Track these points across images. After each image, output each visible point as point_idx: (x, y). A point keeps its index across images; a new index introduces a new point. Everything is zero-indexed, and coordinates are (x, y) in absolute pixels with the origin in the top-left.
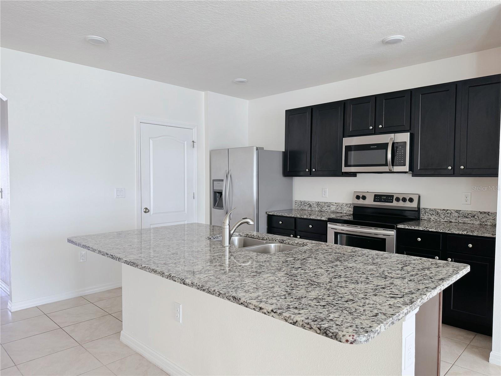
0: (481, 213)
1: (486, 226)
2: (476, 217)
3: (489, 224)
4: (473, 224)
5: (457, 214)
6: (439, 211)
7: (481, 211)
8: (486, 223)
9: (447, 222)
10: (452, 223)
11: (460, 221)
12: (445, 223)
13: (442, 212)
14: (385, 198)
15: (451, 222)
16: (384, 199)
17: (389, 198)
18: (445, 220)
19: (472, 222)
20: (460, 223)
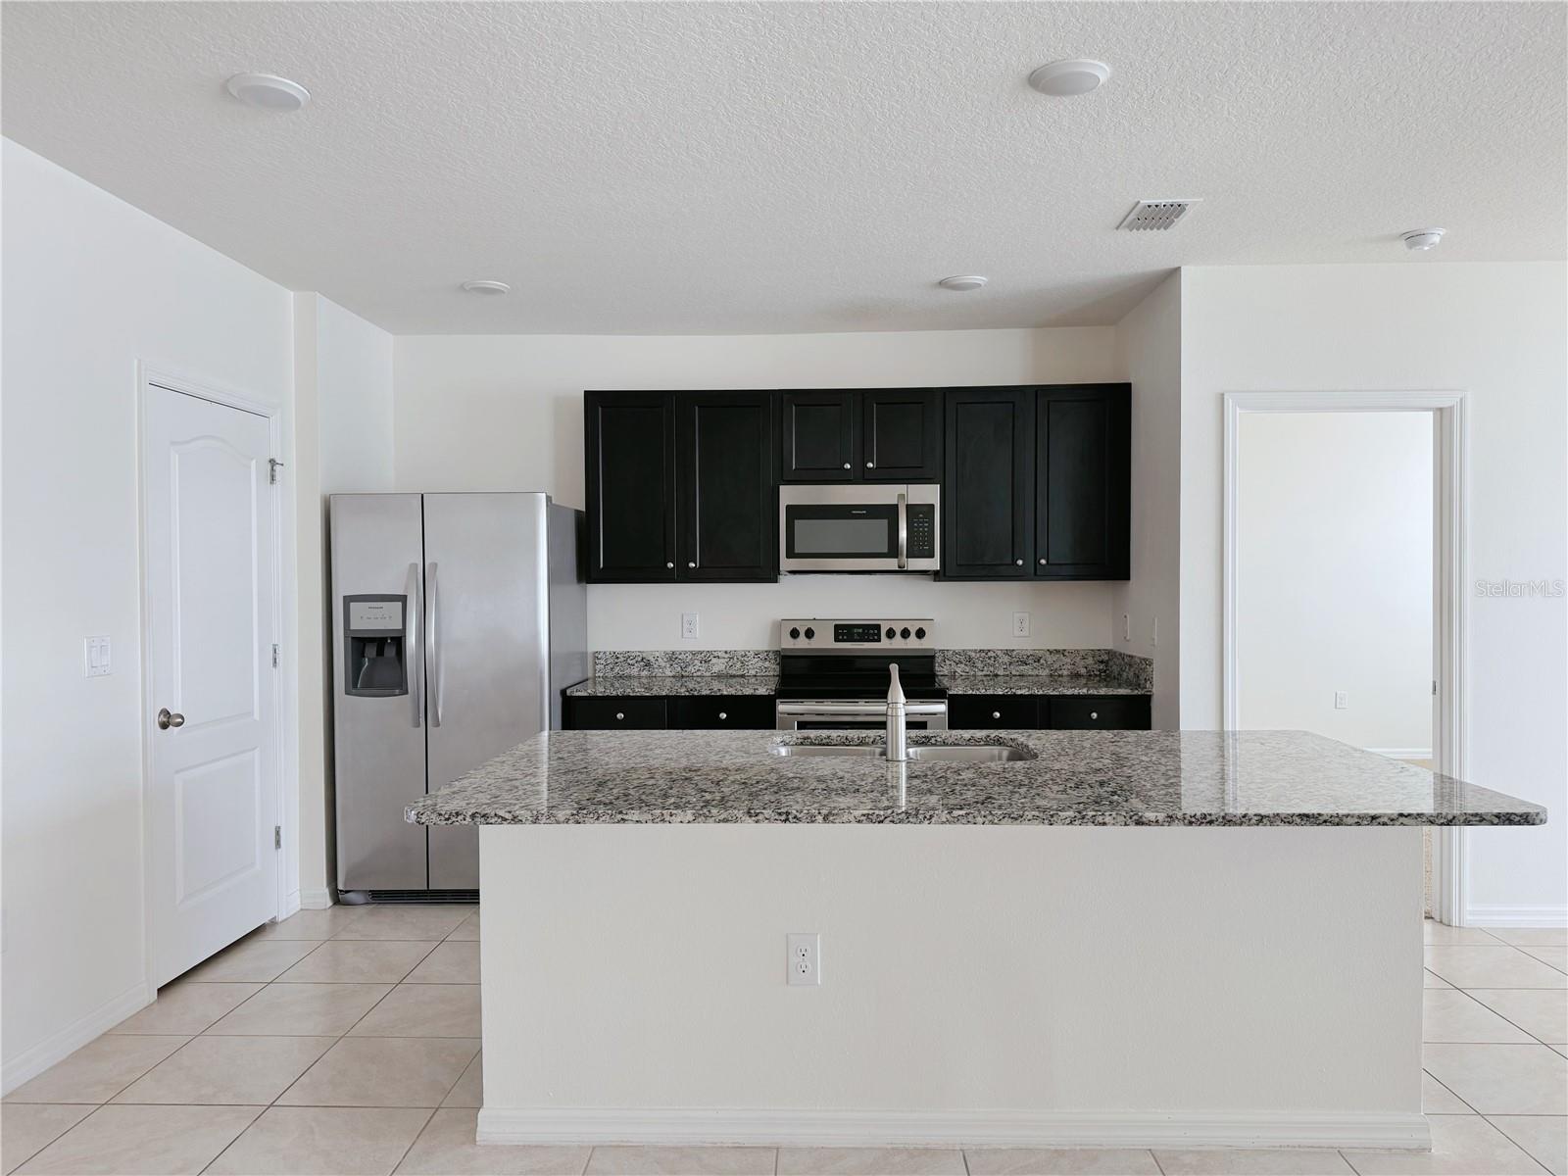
0: (1051, 652)
1: (1060, 679)
2: (1042, 661)
3: (1065, 673)
4: (1037, 675)
5: (1006, 659)
6: (973, 654)
7: (1052, 648)
8: (1060, 673)
9: (989, 675)
10: (999, 678)
11: (1014, 673)
12: (984, 679)
13: (978, 655)
14: (861, 631)
15: (996, 675)
16: (858, 634)
17: (870, 631)
18: (984, 673)
19: (1036, 672)
20: (1015, 676)
